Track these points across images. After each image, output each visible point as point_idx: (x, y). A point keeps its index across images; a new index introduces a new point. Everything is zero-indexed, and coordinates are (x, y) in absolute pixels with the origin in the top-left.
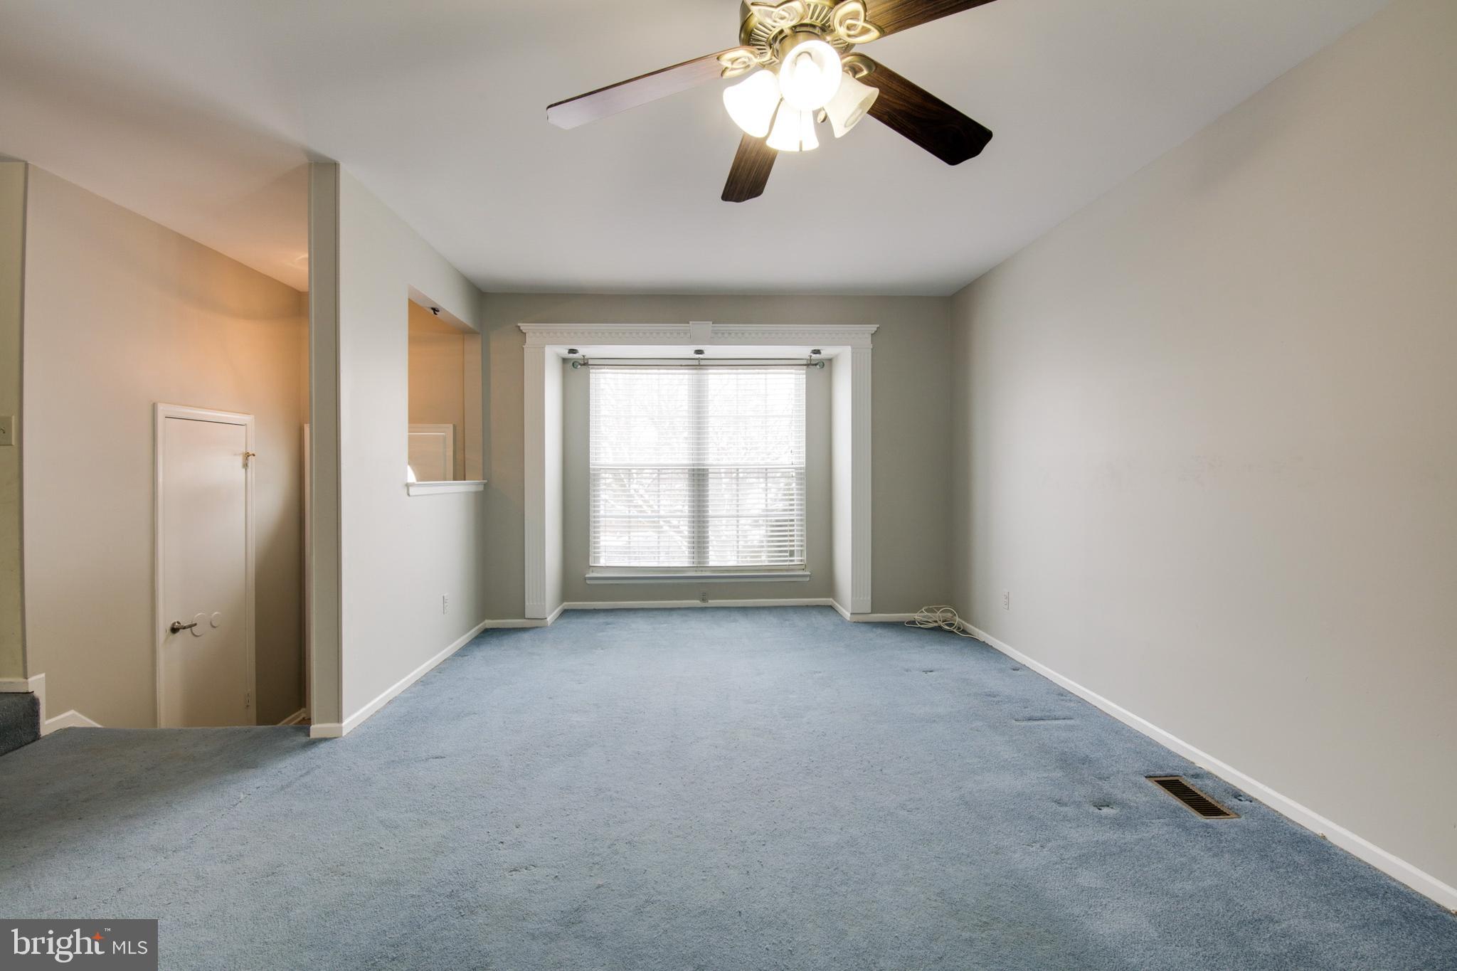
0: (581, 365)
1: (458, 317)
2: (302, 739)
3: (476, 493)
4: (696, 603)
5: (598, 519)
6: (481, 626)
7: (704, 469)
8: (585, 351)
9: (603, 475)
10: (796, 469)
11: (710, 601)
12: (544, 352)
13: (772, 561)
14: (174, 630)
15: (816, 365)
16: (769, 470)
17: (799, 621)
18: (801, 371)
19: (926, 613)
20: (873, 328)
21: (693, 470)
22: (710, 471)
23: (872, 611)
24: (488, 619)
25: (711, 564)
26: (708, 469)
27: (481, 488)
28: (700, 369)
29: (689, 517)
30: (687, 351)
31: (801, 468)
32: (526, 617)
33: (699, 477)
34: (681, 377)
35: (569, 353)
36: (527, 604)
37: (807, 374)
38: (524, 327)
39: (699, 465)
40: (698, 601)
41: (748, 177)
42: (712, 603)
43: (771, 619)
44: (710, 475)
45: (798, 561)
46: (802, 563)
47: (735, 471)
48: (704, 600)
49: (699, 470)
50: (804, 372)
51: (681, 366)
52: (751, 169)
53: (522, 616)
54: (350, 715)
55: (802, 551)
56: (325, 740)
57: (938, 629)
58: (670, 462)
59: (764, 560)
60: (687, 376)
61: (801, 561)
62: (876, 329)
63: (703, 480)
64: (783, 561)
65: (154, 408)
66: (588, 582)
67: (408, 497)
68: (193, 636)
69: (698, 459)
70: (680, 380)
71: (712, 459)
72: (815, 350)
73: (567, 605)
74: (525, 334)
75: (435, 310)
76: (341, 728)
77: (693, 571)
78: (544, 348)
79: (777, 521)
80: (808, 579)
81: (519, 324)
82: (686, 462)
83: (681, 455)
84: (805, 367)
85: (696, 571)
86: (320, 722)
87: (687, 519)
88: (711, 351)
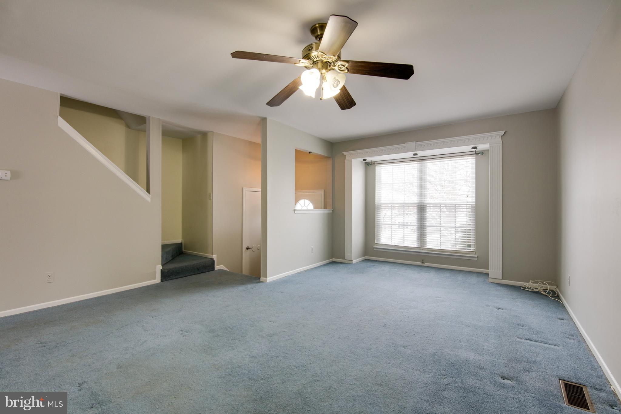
0: (370, 164)
1: (319, 153)
2: (258, 281)
3: (328, 213)
4: (419, 263)
5: (379, 225)
6: (330, 260)
7: (423, 205)
8: (369, 159)
9: (382, 208)
10: (471, 205)
11: (425, 263)
12: (352, 162)
13: (461, 249)
14: (247, 249)
15: (478, 154)
16: (456, 205)
17: (460, 277)
18: (474, 157)
19: (532, 284)
20: (502, 133)
21: (419, 205)
22: (427, 206)
23: (502, 278)
24: (334, 258)
25: (428, 247)
26: (426, 205)
27: (331, 212)
28: (421, 161)
29: (417, 226)
30: (410, 154)
31: (474, 205)
32: (346, 259)
33: (421, 209)
34: (414, 165)
35: (363, 160)
36: (346, 254)
37: (476, 158)
38: (345, 153)
39: (421, 203)
40: (420, 263)
41: (344, 100)
42: (426, 264)
43: (448, 274)
44: (427, 208)
45: (472, 250)
46: (474, 251)
47: (439, 206)
48: (422, 263)
49: (421, 205)
50: (475, 157)
51: (411, 161)
52: (343, 99)
53: (344, 258)
54: (270, 277)
55: (474, 245)
56: (263, 282)
57: (538, 293)
58: (410, 202)
59: (458, 248)
60: (416, 165)
61: (474, 250)
62: (503, 133)
63: (423, 210)
64: (466, 249)
65: (243, 188)
66: (375, 249)
67: (294, 214)
68: (252, 251)
69: (421, 201)
70: (414, 167)
71: (429, 200)
72: (473, 147)
73: (367, 257)
74: (345, 156)
75: (310, 152)
76: (267, 280)
77: (418, 249)
78: (352, 160)
79: (465, 230)
80: (477, 259)
81: (343, 153)
82: (416, 202)
83: (414, 199)
84: (475, 155)
85: (420, 250)
86: (262, 277)
87: (416, 227)
88: (420, 154)
